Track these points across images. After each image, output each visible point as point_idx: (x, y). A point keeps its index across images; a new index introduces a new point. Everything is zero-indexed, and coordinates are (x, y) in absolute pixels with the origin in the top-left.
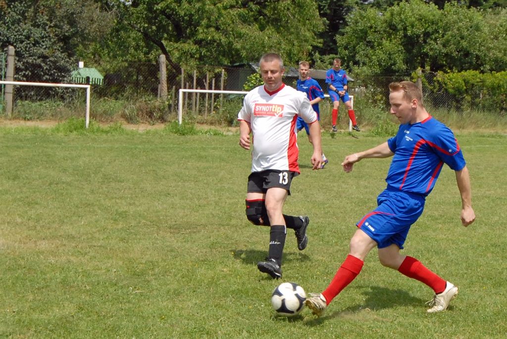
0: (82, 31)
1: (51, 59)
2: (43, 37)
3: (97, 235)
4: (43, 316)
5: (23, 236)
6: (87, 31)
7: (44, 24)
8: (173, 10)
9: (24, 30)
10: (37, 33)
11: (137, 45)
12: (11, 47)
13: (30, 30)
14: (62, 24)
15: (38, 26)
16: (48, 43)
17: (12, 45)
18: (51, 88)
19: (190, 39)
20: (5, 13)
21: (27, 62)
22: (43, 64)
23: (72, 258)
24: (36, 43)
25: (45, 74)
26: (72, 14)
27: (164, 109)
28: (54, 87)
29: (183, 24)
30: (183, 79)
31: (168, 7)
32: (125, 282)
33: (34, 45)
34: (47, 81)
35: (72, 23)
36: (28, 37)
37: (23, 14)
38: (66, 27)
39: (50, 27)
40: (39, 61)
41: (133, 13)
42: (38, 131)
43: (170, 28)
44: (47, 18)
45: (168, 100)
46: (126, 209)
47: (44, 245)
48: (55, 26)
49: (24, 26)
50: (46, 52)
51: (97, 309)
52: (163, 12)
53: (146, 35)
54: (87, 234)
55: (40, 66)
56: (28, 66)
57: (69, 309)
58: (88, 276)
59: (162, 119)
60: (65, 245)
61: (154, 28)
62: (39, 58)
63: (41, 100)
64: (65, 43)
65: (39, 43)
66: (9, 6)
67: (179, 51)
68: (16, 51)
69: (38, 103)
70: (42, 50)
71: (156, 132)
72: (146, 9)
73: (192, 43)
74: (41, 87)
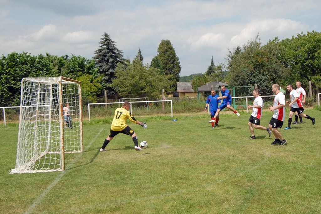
0: (280, 76)
1: (269, 87)
2: (266, 79)
3: (300, 150)
4: (292, 181)
5: (274, 151)
6: (281, 75)
7: (266, 75)
8: (311, 64)
9: (260, 78)
10: (264, 78)
11: (298, 78)
12: (256, 84)
13: (262, 77)
14: (272, 74)
15: (264, 76)
16: (268, 81)
17: (256, 83)
18: (269, 97)
19: (319, 74)
20: (253, 72)
21: (261, 89)
22: (267, 89)
23: (295, 159)
24: (264, 82)
25: (268, 92)
26: (276, 70)
27: (311, 101)
28: (271, 97)
29: (315, 69)
30: (317, 89)
31: (309, 63)
32: (317, 168)
33: (263, 82)
34: (268, 95)
35: (276, 73)
36: (261, 80)
37: (259, 72)
38: (274, 75)
39: (269, 75)
40: (265, 88)
41: (296, 67)
42: (267, 113)
43: (310, 71)
44: (267, 72)
45: (313, 98)
46: (308, 140)
47: (282, 154)
48: (270, 75)
49: (260, 76)
50: (267, 85)
51: (310, 178)
52: (307, 65)
53: (301, 74)
54: (297, 150)
55: (266, 90)
56: (262, 90)
57: (300, 178)
58: (303, 165)
59: (311, 105)
60: (290, 154)
61: (304, 71)
62: (265, 87)
63: (267, 102)
64: (274, 81)
65: (265, 82)
66: (254, 70)
67: (314, 79)
68: (258, 85)
69: (266, 103)
70: (266, 84)
71: (310, 110)
72: (301, 65)
73: (319, 76)
74: (267, 97)
